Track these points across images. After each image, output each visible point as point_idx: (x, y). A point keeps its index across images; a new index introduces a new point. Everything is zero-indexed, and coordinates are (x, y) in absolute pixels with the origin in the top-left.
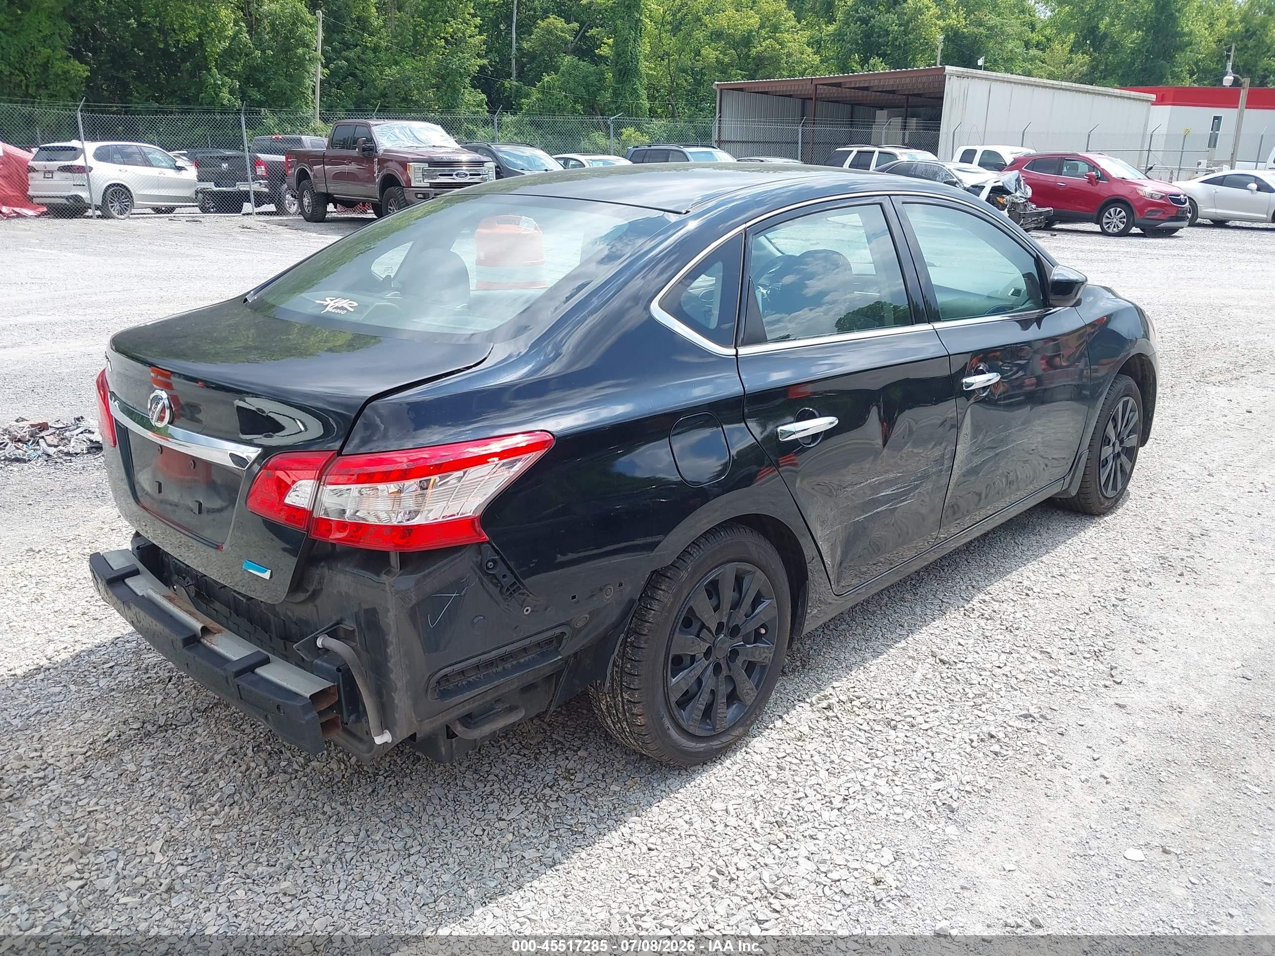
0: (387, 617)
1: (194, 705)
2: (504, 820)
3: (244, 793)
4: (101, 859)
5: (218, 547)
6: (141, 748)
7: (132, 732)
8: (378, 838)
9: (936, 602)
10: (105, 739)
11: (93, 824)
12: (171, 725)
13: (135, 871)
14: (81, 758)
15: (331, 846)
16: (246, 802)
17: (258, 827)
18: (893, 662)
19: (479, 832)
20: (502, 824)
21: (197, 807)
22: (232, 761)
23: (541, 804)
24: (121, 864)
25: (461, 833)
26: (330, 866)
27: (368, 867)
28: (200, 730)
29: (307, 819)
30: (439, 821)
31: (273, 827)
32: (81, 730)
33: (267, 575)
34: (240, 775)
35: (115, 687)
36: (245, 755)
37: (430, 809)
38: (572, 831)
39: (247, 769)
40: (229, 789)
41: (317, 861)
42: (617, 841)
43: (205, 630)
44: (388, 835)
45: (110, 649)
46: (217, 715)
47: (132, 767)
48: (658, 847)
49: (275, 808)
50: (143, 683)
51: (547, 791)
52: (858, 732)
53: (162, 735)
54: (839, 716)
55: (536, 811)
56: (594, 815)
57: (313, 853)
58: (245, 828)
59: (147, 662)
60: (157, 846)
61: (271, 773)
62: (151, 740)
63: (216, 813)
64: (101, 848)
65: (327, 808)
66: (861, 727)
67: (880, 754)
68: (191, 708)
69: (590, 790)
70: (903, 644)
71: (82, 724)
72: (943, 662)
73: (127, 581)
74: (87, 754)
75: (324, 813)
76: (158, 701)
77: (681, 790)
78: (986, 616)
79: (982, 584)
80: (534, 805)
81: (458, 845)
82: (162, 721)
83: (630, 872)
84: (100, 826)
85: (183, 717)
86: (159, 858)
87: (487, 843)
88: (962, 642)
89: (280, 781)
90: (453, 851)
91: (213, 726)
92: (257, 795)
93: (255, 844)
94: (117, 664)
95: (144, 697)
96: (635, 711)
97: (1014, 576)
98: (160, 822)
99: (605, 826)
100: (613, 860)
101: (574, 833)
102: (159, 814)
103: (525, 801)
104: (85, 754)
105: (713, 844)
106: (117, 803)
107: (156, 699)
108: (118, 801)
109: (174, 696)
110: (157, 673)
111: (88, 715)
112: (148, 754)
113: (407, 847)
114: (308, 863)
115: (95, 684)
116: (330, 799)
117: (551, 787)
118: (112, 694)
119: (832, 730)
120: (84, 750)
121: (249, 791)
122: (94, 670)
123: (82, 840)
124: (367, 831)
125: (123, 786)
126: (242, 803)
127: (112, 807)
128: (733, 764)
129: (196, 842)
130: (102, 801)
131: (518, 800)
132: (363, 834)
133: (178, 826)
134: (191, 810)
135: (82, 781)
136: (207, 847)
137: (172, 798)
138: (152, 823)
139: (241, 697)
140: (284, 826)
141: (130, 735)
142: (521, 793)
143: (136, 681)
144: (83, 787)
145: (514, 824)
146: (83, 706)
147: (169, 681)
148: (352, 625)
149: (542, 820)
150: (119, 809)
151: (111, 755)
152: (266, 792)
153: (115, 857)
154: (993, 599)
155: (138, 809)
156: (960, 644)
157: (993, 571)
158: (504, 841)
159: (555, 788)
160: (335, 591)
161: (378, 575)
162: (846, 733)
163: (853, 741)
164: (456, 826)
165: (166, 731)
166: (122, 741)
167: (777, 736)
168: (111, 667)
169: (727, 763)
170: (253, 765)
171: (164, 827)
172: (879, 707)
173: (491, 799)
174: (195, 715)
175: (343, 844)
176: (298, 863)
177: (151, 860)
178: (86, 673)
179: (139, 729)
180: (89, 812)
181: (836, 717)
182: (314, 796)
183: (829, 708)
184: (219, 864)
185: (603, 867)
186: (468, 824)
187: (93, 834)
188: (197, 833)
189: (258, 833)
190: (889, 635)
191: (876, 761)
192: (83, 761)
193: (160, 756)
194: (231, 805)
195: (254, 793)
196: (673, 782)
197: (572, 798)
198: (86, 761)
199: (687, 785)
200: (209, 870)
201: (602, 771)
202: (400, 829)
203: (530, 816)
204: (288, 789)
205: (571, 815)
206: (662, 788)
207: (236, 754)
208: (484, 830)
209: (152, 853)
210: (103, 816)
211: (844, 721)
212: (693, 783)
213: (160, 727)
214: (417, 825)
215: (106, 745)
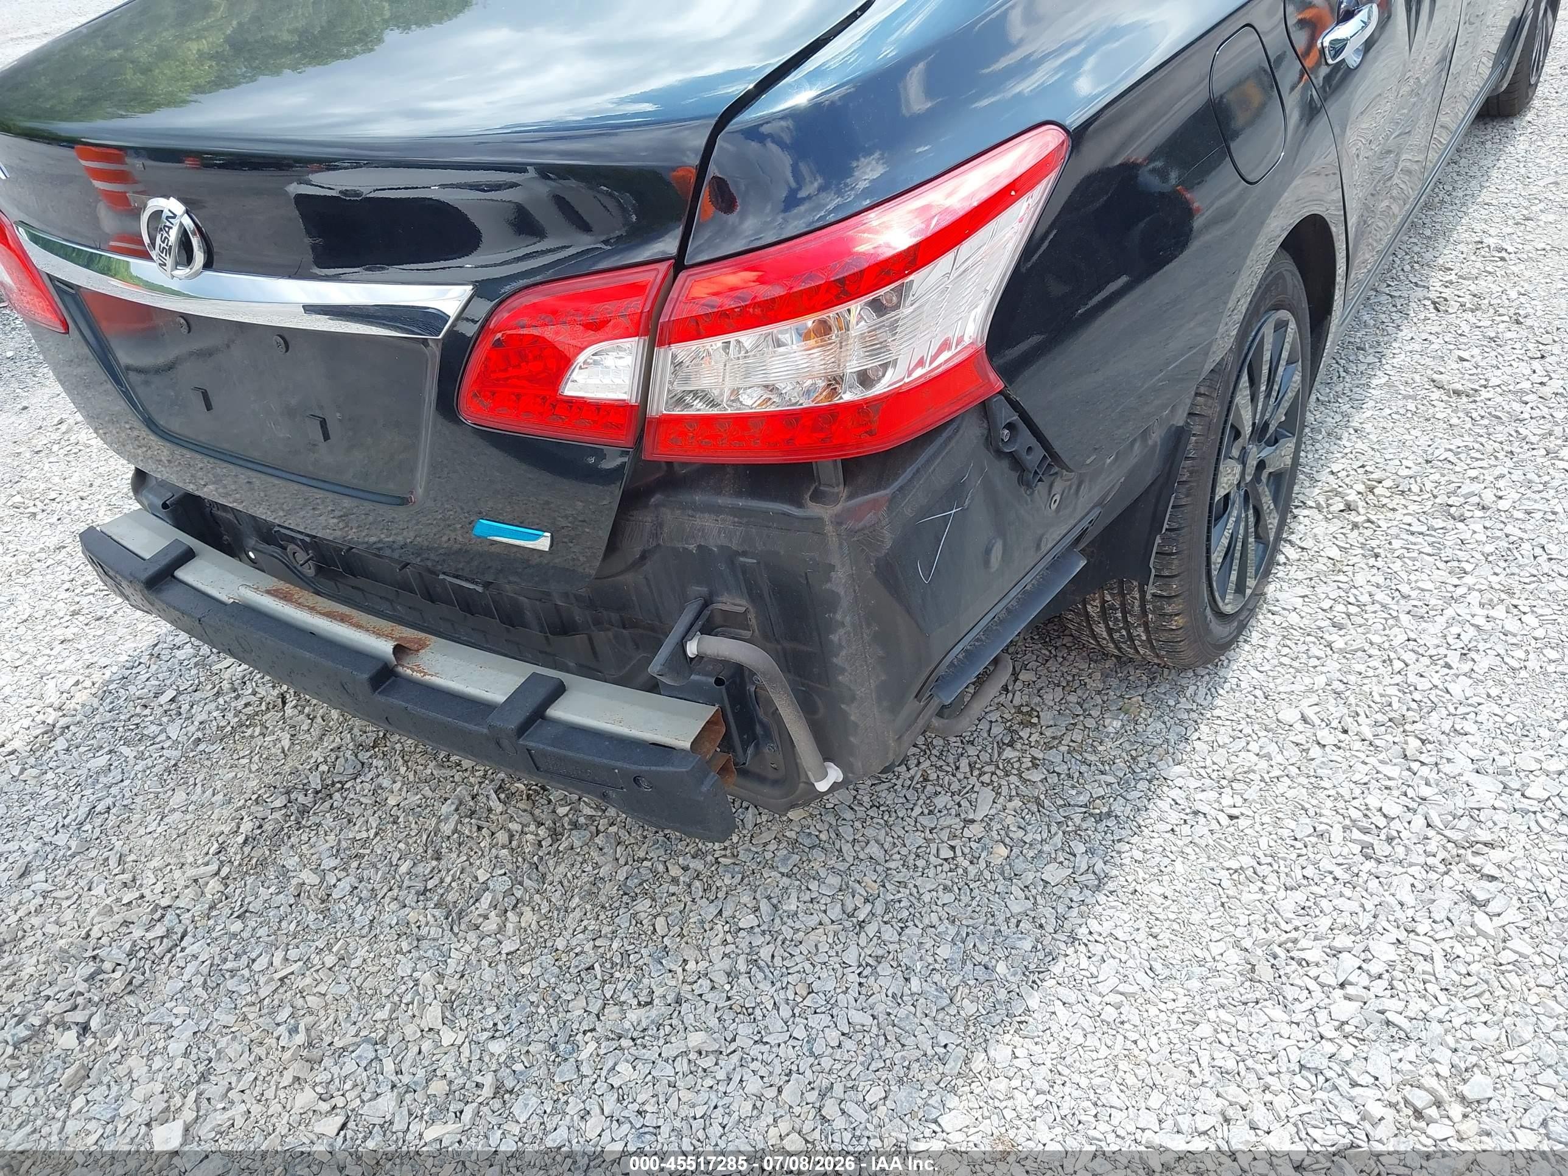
0: (829, 580)
1: (353, 740)
2: (973, 821)
3: (527, 882)
4: (350, 1066)
5: (404, 501)
6: (304, 838)
7: (278, 815)
8: (793, 907)
9: (1384, 299)
10: (240, 839)
11: (299, 1002)
12: (333, 784)
13: (421, 1074)
14: (214, 885)
15: (725, 942)
16: (537, 897)
17: (581, 936)
18: (1389, 411)
19: (946, 853)
20: (976, 830)
21: (463, 927)
22: (475, 829)
23: (1014, 779)
24: (389, 1066)
25: (921, 863)
26: (744, 980)
27: (808, 966)
28: (386, 783)
29: (654, 900)
30: (874, 849)
31: (606, 930)
32: (183, 827)
33: (543, 543)
34: (505, 852)
35: (200, 734)
36: (490, 810)
37: (847, 832)
38: (1091, 815)
39: (511, 837)
40: (501, 884)
41: (720, 979)
42: (1174, 817)
43: (400, 650)
44: (807, 898)
45: (154, 668)
46: (398, 746)
47: (309, 877)
48: (1243, 810)
49: (590, 893)
50: (244, 718)
51: (1009, 753)
52: (1412, 539)
53: (327, 805)
54: (1373, 518)
55: (1014, 793)
56: (1110, 779)
57: (703, 964)
58: (560, 943)
59: (226, 675)
60: (433, 1015)
61: (555, 835)
62: (314, 819)
63: (501, 929)
64: (338, 1044)
65: (675, 871)
66: (1412, 529)
67: (1468, 567)
68: (351, 746)
69: (1078, 736)
70: (1380, 379)
71: (177, 815)
72: (1457, 393)
73: (180, 574)
74: (223, 873)
75: (675, 881)
76: (286, 743)
77: (1218, 702)
78: (1468, 305)
79: (1428, 256)
80: (1004, 783)
81: (929, 886)
82: (316, 783)
83: (1227, 865)
84: (313, 1001)
85: (345, 765)
86: (448, 1037)
87: (973, 871)
88: (1465, 355)
89: (577, 844)
90: (927, 898)
91: (403, 770)
92: (549, 878)
93: (592, 967)
94: (179, 693)
95: (259, 741)
96: (1169, 609)
97: (1461, 233)
98: (414, 970)
99: (1138, 794)
100: (1188, 850)
101: (1099, 819)
102: (404, 954)
103: (986, 778)
104: (217, 873)
105: (1323, 784)
106: (319, 951)
107: (279, 740)
108: (321, 944)
109: (305, 727)
110: (254, 693)
111: (180, 796)
112: (324, 846)
113: (850, 909)
114: (705, 983)
115: (163, 737)
116: (673, 854)
117: (1011, 744)
118: (202, 747)
119: (1374, 543)
120: (214, 867)
121: (534, 876)
122: (147, 711)
123: (300, 1038)
124: (769, 898)
125: (312, 916)
126: (531, 898)
127: (316, 960)
128: (1266, 635)
129: (495, 992)
130: (293, 954)
131: (973, 780)
132: (765, 906)
133: (449, 971)
134: (456, 935)
135: (237, 926)
136: (517, 995)
137: (412, 921)
138: (400, 973)
139: (534, 764)
140: (623, 921)
141: (277, 822)
142: (971, 766)
143: (230, 715)
144: (245, 935)
145: (996, 826)
146: (162, 782)
147: (284, 703)
148: (738, 601)
149: (1034, 808)
150: (330, 960)
151: (263, 863)
152: (561, 869)
153: (372, 1055)
154: (1460, 277)
155: (362, 953)
156: (1462, 359)
157: (1428, 233)
158: (997, 861)
159: (1018, 746)
160: (692, 547)
161: (800, 505)
162: (1397, 544)
163: (1415, 554)
164: (904, 851)
165: (331, 796)
166: (270, 833)
167: (1300, 575)
168: (173, 700)
169: (1255, 637)
170: (515, 827)
171: (427, 978)
172: (1415, 488)
173: (930, 789)
174: (364, 756)
175: (742, 934)
176: (689, 988)
177: (438, 1045)
178: (136, 720)
179: (285, 806)
180: (282, 980)
181: (1369, 521)
182: (642, 854)
183: (1349, 508)
184: (554, 1021)
185: (1179, 867)
186: (921, 842)
187: (309, 1019)
188: (488, 974)
189: (588, 947)
190: (1353, 368)
191: (1469, 580)
192: (222, 888)
193: (344, 844)
194: (515, 906)
195: (544, 876)
196: (1195, 689)
197: (1054, 756)
198: (227, 886)
199: (1221, 691)
200: (543, 1036)
201: (1073, 698)
202: (821, 881)
203: (1010, 805)
204: (594, 854)
205: (1073, 787)
206: (1184, 704)
207: (473, 812)
208: (953, 848)
209: (430, 1030)
210: (308, 980)
211: (1384, 525)
212: (1227, 686)
213: (317, 792)
214: (842, 866)
215: (247, 850)
